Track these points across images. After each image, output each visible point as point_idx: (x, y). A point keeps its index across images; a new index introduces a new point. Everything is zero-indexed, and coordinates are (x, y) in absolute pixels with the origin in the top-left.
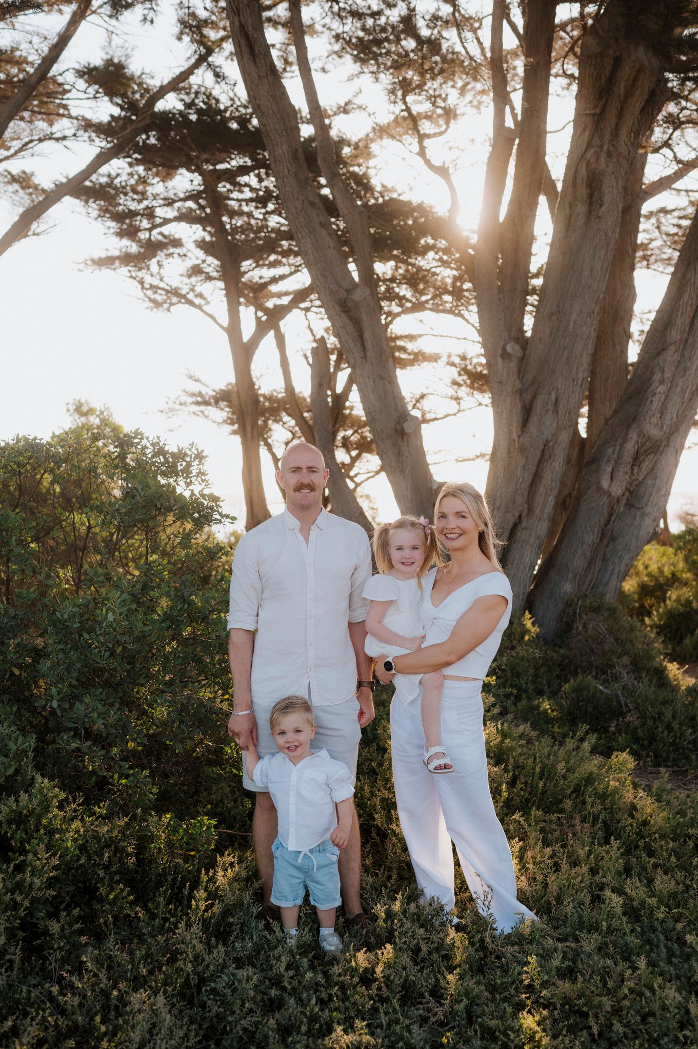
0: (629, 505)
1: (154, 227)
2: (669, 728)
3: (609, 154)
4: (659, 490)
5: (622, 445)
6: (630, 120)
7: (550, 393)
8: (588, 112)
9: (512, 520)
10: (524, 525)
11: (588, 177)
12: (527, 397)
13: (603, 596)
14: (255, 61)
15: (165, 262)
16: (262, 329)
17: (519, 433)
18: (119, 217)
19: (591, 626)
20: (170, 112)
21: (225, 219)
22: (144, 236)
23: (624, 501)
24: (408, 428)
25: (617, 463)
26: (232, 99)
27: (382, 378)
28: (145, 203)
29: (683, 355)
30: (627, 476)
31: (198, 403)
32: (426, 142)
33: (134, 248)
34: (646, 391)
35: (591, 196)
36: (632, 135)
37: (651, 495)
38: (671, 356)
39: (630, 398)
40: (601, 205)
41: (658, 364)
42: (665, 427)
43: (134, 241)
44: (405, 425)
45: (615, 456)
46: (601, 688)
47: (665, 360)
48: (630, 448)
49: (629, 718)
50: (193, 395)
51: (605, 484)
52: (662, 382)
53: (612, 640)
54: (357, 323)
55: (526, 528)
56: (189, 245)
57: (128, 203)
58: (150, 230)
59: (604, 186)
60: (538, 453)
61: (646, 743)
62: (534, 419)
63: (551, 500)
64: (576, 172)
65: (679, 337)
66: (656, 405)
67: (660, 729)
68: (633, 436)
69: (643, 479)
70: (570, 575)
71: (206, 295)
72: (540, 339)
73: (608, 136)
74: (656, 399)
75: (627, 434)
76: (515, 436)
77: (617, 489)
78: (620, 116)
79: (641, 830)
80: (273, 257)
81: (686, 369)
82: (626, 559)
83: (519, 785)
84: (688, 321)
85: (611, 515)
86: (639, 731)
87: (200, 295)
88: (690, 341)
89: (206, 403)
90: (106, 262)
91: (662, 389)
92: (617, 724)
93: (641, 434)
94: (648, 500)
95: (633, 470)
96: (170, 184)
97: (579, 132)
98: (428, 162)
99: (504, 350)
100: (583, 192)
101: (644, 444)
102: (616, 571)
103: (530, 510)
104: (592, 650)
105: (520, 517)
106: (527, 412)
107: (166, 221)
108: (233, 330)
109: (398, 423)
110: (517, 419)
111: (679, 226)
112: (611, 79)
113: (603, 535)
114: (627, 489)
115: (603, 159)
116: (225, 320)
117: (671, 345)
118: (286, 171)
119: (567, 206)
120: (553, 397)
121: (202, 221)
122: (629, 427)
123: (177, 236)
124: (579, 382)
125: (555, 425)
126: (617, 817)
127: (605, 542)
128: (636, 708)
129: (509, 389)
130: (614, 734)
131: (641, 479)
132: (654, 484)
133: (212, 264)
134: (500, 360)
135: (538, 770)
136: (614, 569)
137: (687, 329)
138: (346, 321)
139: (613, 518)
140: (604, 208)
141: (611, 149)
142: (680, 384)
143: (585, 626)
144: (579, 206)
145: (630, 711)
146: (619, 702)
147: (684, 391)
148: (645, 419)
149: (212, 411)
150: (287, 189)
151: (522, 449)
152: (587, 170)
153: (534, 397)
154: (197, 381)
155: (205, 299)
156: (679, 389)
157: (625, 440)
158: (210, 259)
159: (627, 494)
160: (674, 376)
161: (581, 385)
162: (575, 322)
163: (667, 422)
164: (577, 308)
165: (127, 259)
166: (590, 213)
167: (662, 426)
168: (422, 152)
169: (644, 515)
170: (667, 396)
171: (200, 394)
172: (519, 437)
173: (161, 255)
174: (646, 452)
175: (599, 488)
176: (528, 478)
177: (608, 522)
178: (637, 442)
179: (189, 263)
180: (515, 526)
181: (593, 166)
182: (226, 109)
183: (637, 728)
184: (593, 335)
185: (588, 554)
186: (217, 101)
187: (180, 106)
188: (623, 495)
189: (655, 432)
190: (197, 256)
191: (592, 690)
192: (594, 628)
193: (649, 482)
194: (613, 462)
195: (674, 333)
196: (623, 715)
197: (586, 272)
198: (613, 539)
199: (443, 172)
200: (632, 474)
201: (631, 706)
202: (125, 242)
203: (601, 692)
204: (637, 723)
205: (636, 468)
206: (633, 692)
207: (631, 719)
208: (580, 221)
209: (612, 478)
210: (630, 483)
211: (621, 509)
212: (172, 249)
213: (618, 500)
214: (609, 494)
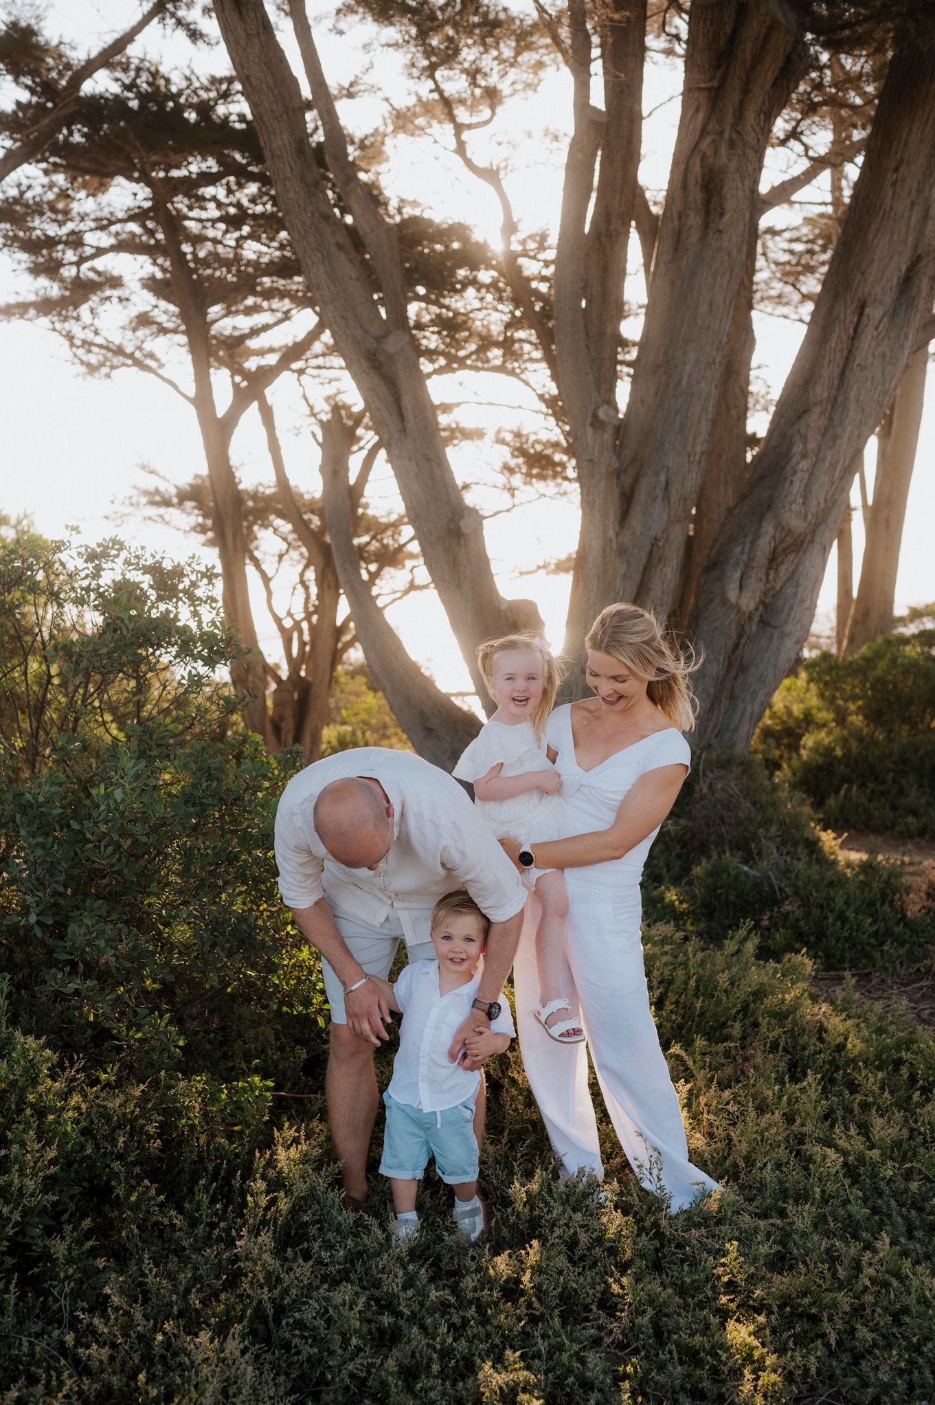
0: (764, 623)
1: (82, 260)
2: (842, 918)
3: (732, 144)
4: (802, 601)
5: (753, 543)
6: (758, 98)
7: (657, 474)
8: (702, 85)
11: (704, 176)
12: (627, 480)
13: (733, 746)
14: (240, 13)
15: (101, 309)
16: (243, 398)
17: (617, 529)
18: (32, 246)
19: (719, 786)
20: (101, 97)
21: (186, 248)
22: (68, 272)
23: (756, 619)
24: (467, 526)
25: (748, 566)
26: (188, 79)
27: (428, 459)
28: (70, 226)
29: (831, 419)
30: (761, 585)
31: (153, 503)
32: (465, 136)
33: (55, 291)
34: (783, 468)
35: (707, 202)
36: (762, 116)
37: (791, 608)
38: (815, 419)
39: (762, 478)
40: (722, 215)
41: (799, 431)
42: (810, 517)
43: (53, 279)
44: (462, 523)
45: (745, 557)
46: (746, 868)
47: (808, 426)
48: (765, 544)
49: (787, 907)
50: (146, 493)
51: (732, 595)
52: (804, 456)
53: (748, 805)
54: (391, 383)
56: (133, 285)
57: (45, 227)
58: (78, 264)
59: (725, 188)
60: (644, 556)
61: (812, 939)
62: (637, 511)
64: (686, 169)
65: (826, 395)
66: (797, 486)
67: (831, 920)
68: (768, 529)
69: (781, 588)
71: (159, 355)
72: (643, 401)
73: (729, 119)
74: (797, 479)
75: (760, 526)
76: (611, 533)
77: (748, 602)
78: (745, 91)
79: (834, 1058)
80: (250, 301)
81: (835, 438)
82: (761, 697)
83: (669, 1007)
84: (837, 372)
85: (740, 636)
86: (802, 923)
87: (151, 355)
88: (840, 399)
89: (167, 503)
90: (18, 310)
91: (804, 465)
92: (771, 917)
93: (779, 527)
94: (789, 615)
95: (768, 575)
96: (104, 198)
97: (690, 114)
98: (469, 163)
99: (595, 416)
100: (697, 196)
101: (782, 541)
102: (748, 712)
104: (722, 819)
106: (627, 500)
107: (100, 252)
108: (203, 400)
109: (452, 520)
110: (613, 510)
111: (791, 252)
112: (733, 39)
113: (730, 665)
114: (762, 602)
115: (723, 149)
116: (191, 390)
117: (815, 405)
118: (288, 170)
119: (675, 216)
120: (663, 478)
121: (151, 251)
122: (761, 517)
123: (115, 273)
124: (697, 458)
125: (665, 517)
126: (801, 1042)
127: (733, 673)
128: (796, 893)
129: (603, 470)
130: (768, 929)
131: (778, 586)
132: (795, 595)
133: (166, 311)
134: (590, 431)
135: (692, 983)
136: (745, 709)
137: (836, 382)
138: (377, 380)
139: (743, 641)
140: (725, 219)
141: (734, 136)
142: (829, 458)
143: (711, 787)
144: (692, 215)
145: (787, 897)
146: (772, 886)
147: (833, 466)
148: (784, 507)
149: (173, 514)
150: (291, 195)
151: (622, 552)
152: (702, 167)
153: (637, 479)
154: (151, 472)
155: (157, 360)
156: (827, 465)
157: (757, 536)
158: (163, 304)
159: (761, 607)
160: (819, 448)
161: (700, 462)
162: (690, 376)
163: (813, 508)
164: (692, 357)
165: (45, 306)
166: (706, 225)
167: (806, 515)
168: (461, 149)
169: (783, 636)
170: (811, 475)
171: (157, 491)
172: (617, 534)
173: (94, 300)
174: (784, 550)
175: (725, 601)
176: (631, 590)
177: (736, 646)
178: (774, 537)
179: (133, 311)
181: (711, 160)
182: (180, 93)
183: (798, 920)
184: (714, 393)
185: (712, 690)
186: (168, 81)
187: (115, 88)
188: (757, 609)
189: (797, 524)
190: (144, 301)
191: (733, 873)
192: (723, 790)
193: (789, 591)
194: (741, 566)
195: (818, 389)
196: (777, 903)
197: (704, 307)
198: (743, 669)
199: (491, 175)
200: (768, 581)
201: (788, 891)
202: (43, 281)
203: (746, 873)
204: (798, 913)
205: (772, 573)
206: (786, 872)
207: (789, 908)
208: (694, 237)
209: (741, 588)
210: (765, 593)
211: (753, 629)
212: (108, 291)
213: (750, 617)
214: (737, 608)
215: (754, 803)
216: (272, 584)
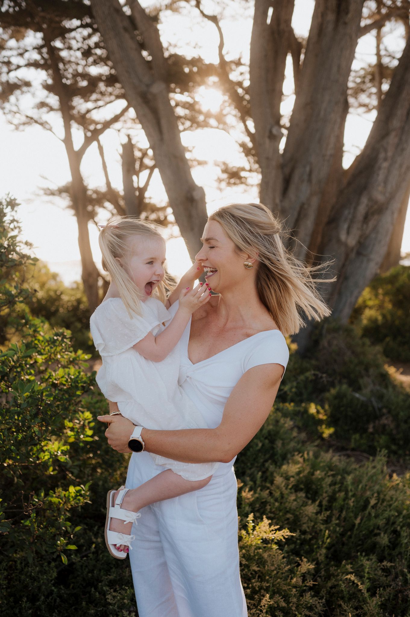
0: (359, 254)
1: (10, 71)
4: (380, 241)
5: (355, 208)
7: (305, 167)
12: (287, 170)
15: (20, 97)
16: (88, 141)
17: (281, 198)
19: (334, 343)
21: (61, 66)
22: (4, 77)
23: (355, 251)
24: (196, 195)
25: (352, 221)
27: (176, 157)
29: (400, 139)
30: (359, 231)
31: (46, 194)
34: (373, 167)
37: (374, 245)
38: (392, 139)
39: (361, 172)
41: (383, 146)
42: (387, 194)
44: (194, 193)
45: (350, 216)
47: (388, 143)
48: (362, 209)
49: (384, 421)
50: (44, 189)
51: (343, 236)
52: (385, 159)
54: (155, 112)
56: (37, 86)
58: (8, 73)
60: (296, 214)
61: (401, 442)
62: (292, 188)
65: (398, 125)
66: (381, 176)
68: (364, 201)
69: (369, 234)
74: (381, 173)
75: (359, 199)
76: (278, 201)
77: (352, 241)
80: (94, 96)
81: (403, 150)
82: (355, 293)
85: (346, 259)
86: (394, 432)
87: (46, 122)
88: (406, 129)
89: (52, 194)
91: (385, 165)
92: (374, 427)
93: (370, 199)
94: (372, 249)
95: (363, 226)
96: (22, 42)
98: (202, 12)
99: (271, 132)
101: (372, 207)
104: (335, 361)
106: (287, 182)
107: (19, 67)
108: (68, 141)
109: (189, 193)
110: (279, 188)
113: (340, 276)
114: (359, 242)
117: (393, 131)
120: (308, 169)
121: (44, 66)
122: (361, 194)
123: (27, 79)
125: (309, 191)
127: (341, 280)
128: (389, 412)
129: (274, 163)
130: (372, 433)
131: (368, 232)
132: (376, 238)
133: (54, 100)
134: (267, 141)
136: (346, 300)
137: (405, 118)
138: (147, 110)
139: (348, 263)
142: (399, 161)
145: (384, 415)
146: (373, 407)
147: (401, 166)
148: (373, 188)
149: (57, 199)
151: (283, 211)
153: (293, 169)
155: (49, 124)
156: (397, 165)
157: (358, 204)
158: (52, 95)
159: (358, 245)
160: (394, 155)
163: (389, 189)
166: (338, 20)
167: (385, 193)
168: (198, 5)
169: (369, 260)
170: (389, 171)
171: (49, 189)
172: (281, 201)
173: (18, 92)
174: (373, 213)
175: (339, 241)
177: (344, 266)
178: (367, 205)
179: (38, 100)
183: (392, 430)
185: (331, 290)
188: (356, 246)
189: (380, 197)
191: (349, 397)
192: (336, 345)
193: (373, 236)
194: (348, 221)
195: (395, 122)
196: (378, 418)
197: (335, 69)
198: (346, 278)
199: (214, 19)
200: (362, 229)
201: (385, 411)
203: (358, 399)
204: (392, 426)
205: (365, 226)
206: (381, 397)
207: (386, 422)
208: (330, 27)
209: (348, 233)
210: (361, 237)
211: (353, 255)
212: (25, 89)
213: (352, 249)
214: (346, 245)
215: (353, 352)
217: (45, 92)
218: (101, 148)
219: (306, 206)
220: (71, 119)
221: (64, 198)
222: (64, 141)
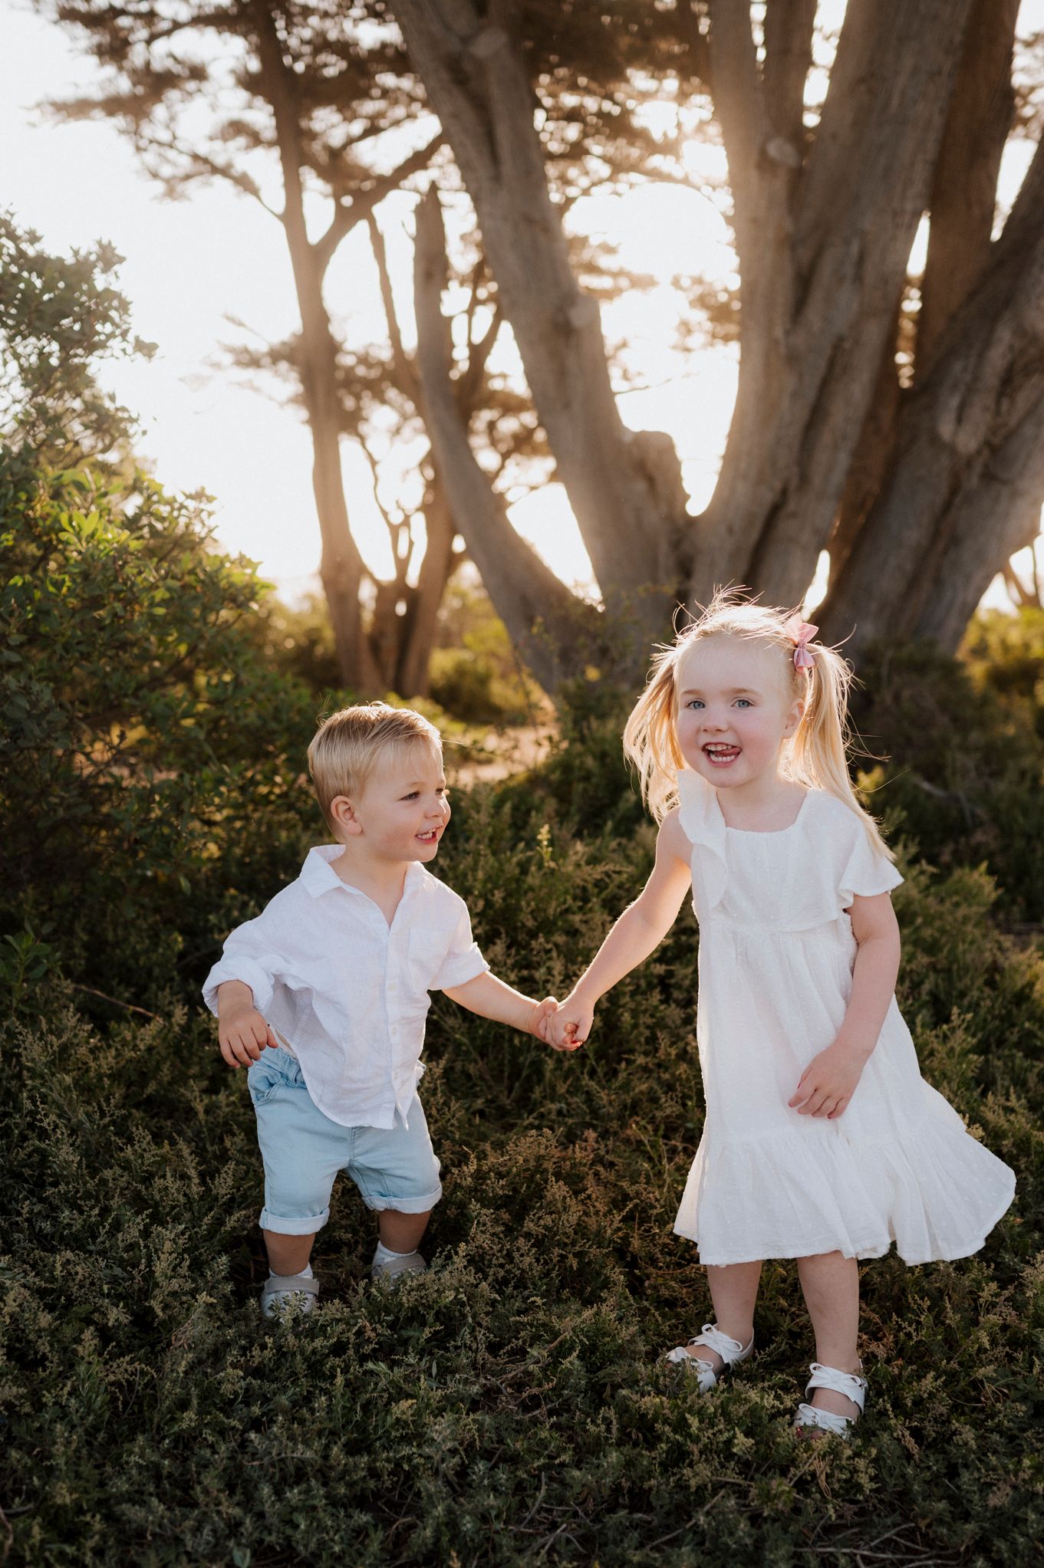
0: (989, 477)
1: (153, 37)
5: (981, 356)
7: (848, 243)
9: (768, 497)
10: (791, 506)
12: (805, 254)
13: (932, 644)
15: (178, 107)
16: (344, 220)
17: (788, 326)
18: (94, 21)
19: (908, 695)
22: (138, 55)
23: (978, 468)
24: (577, 316)
25: (971, 390)
30: (988, 417)
31: (239, 363)
33: (124, 85)
37: (1028, 457)
43: (121, 68)
44: (572, 313)
45: (968, 377)
46: (929, 787)
48: (997, 357)
49: (978, 837)
50: (231, 350)
51: (946, 430)
53: (946, 721)
54: (481, 102)
55: (794, 515)
56: (221, 78)
58: (149, 42)
60: (822, 364)
62: (817, 297)
63: (843, 460)
68: (1004, 336)
69: (1017, 426)
70: (874, 606)
72: (834, 137)
75: (992, 330)
76: (779, 332)
77: (968, 441)
85: (955, 490)
86: (997, 859)
89: (254, 362)
90: (79, 108)
92: (955, 851)
93: (1020, 331)
94: (1023, 467)
95: (998, 404)
101: (1023, 352)
103: (804, 479)
105: (784, 492)
106: (804, 283)
107: (177, 25)
108: (293, 217)
109: (560, 309)
110: (784, 296)
113: (936, 535)
114: (987, 444)
116: (279, 202)
120: (855, 248)
122: (997, 318)
123: (198, 59)
124: (907, 220)
125: (855, 306)
129: (771, 236)
131: (1013, 422)
132: (1037, 437)
134: (754, 175)
139: (958, 500)
143: (897, 697)
145: (980, 825)
146: (961, 810)
148: (1029, 302)
149: (264, 377)
151: (793, 359)
153: (819, 253)
154: (240, 324)
157: (987, 344)
158: (258, 104)
159: (986, 452)
161: (910, 225)
162: (903, 93)
165: (113, 105)
169: (1015, 494)
171: (246, 351)
172: (787, 333)
173: (173, 95)
174: (1025, 368)
175: (935, 439)
176: (802, 414)
177: (947, 507)
178: (1011, 347)
179: (223, 115)
180: (775, 513)
183: (992, 855)
184: (938, 121)
185: (909, 567)
188: (979, 452)
192: (913, 700)
194: (962, 389)
198: (955, 541)
200: (997, 413)
202: (110, 70)
204: (994, 845)
205: (1005, 404)
206: (986, 796)
207: (982, 838)
209: (959, 420)
210: (993, 430)
211: (973, 481)
212: (191, 85)
213: (969, 464)
214: (952, 449)
215: (955, 718)
216: (379, 469)
217: (243, 95)
218: (377, 240)
219: (847, 345)
220: (302, 164)
221: (286, 380)
222: (282, 218)
